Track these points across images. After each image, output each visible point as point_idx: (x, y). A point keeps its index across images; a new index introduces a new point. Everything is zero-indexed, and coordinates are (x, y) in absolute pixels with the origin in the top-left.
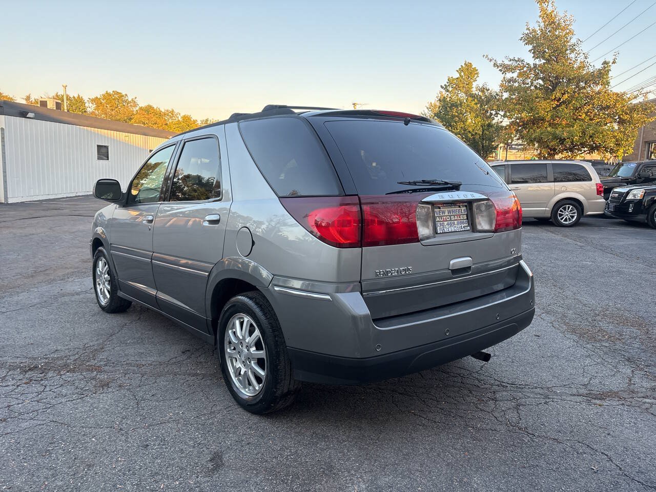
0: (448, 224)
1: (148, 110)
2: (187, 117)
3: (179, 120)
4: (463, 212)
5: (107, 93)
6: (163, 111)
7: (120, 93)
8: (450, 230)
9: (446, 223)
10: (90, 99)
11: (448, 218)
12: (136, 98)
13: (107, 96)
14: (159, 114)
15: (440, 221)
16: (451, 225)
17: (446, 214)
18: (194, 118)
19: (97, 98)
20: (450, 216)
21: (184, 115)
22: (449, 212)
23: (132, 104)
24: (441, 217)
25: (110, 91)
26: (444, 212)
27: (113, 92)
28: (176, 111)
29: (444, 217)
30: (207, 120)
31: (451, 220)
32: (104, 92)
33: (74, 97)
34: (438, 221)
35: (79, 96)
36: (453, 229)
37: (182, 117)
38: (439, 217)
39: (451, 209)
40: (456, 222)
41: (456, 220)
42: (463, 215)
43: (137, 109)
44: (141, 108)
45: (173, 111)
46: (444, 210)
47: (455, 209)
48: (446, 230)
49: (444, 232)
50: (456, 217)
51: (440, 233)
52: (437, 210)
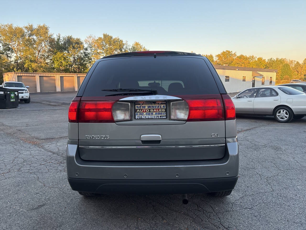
0: (147, 114)
1: (241, 57)
2: (260, 58)
3: (255, 60)
4: (162, 107)
5: (223, 52)
6: (248, 57)
7: (229, 51)
8: (147, 117)
9: (145, 113)
10: (216, 55)
11: (147, 111)
12: (236, 52)
13: (224, 53)
14: (246, 58)
15: (140, 112)
16: (149, 114)
17: (147, 108)
18: (264, 58)
19: (219, 54)
20: (150, 109)
21: (259, 57)
22: (149, 107)
23: (234, 55)
24: (141, 109)
25: (225, 51)
26: (145, 107)
27: (226, 51)
28: (254, 56)
29: (144, 110)
30: (271, 59)
31: (150, 112)
32: (222, 52)
33: (209, 55)
35: (211, 54)
36: (150, 117)
37: (257, 59)
38: (139, 109)
39: (151, 105)
40: (154, 113)
41: (155, 112)
42: (162, 109)
43: (236, 57)
44: (238, 57)
45: (253, 56)
46: (145, 105)
47: (155, 105)
48: (143, 117)
49: (142, 119)
50: (155, 110)
51: (138, 119)
52: (138, 106)
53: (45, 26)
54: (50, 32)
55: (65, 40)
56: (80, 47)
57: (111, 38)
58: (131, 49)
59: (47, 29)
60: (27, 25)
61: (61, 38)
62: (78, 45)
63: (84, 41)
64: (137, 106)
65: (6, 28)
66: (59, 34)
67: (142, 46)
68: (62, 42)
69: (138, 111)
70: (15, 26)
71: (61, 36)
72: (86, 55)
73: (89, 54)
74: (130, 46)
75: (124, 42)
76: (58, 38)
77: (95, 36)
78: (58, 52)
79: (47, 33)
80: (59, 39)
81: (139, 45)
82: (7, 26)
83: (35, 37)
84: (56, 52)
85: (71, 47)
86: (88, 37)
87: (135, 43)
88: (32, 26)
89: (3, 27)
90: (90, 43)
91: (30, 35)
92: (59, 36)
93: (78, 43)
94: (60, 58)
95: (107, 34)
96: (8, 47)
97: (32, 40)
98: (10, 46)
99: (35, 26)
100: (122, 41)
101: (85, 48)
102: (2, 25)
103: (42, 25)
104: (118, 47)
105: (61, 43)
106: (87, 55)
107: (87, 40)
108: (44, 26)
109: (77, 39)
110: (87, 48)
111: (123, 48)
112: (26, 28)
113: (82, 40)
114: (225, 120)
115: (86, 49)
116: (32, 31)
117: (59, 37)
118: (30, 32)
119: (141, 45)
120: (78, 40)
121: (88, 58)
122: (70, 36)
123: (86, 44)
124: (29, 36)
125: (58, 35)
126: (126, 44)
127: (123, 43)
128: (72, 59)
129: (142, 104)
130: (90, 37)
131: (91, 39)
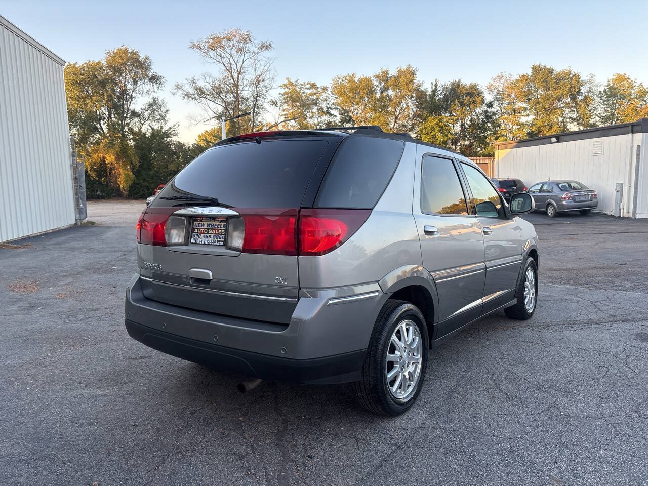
0: (204, 237)
4: (222, 226)
8: (203, 242)
9: (202, 235)
11: (206, 231)
16: (206, 237)
17: (205, 227)
20: (208, 229)
22: (208, 225)
24: (200, 229)
26: (203, 225)
29: (203, 230)
31: (208, 233)
34: (196, 233)
36: (206, 242)
38: (197, 229)
39: (210, 223)
40: (212, 236)
41: (213, 234)
42: (222, 230)
46: (204, 223)
47: (215, 223)
48: (199, 242)
49: (197, 244)
50: (214, 231)
51: (193, 243)
52: (197, 222)
53: (410, 69)
54: (418, 79)
55: (446, 92)
56: (474, 102)
57: (549, 72)
58: (602, 92)
59: (412, 74)
60: (378, 71)
61: (440, 88)
62: (470, 97)
63: (486, 88)
64: (196, 224)
65: (346, 83)
66: (436, 80)
67: (635, 82)
68: (439, 96)
69: (196, 231)
70: (359, 76)
71: (439, 84)
72: (488, 117)
73: (494, 114)
74: (600, 85)
75: (584, 78)
76: (433, 89)
77: (510, 74)
78: (429, 116)
79: (412, 81)
80: (434, 91)
81: (625, 82)
82: (346, 79)
83: (391, 92)
84: (426, 117)
85: (457, 102)
86: (495, 79)
87: (614, 77)
88: (387, 72)
89: (341, 80)
90: (498, 90)
91: (384, 89)
92: (436, 83)
93: (473, 93)
94: (433, 127)
95: (543, 65)
96: (348, 116)
97: (388, 98)
98: (350, 114)
99: (393, 72)
100: (578, 77)
101: (486, 101)
102: (339, 79)
103: (404, 68)
104: (564, 93)
105: (437, 98)
106: (490, 117)
107: (492, 85)
108: (408, 69)
109: (471, 85)
110: (491, 102)
111: (578, 92)
112: (378, 77)
113: (482, 85)
114: (299, 255)
115: (490, 105)
116: (386, 81)
117: (436, 86)
118: (383, 84)
119: (632, 78)
120: (473, 87)
121: (493, 122)
122: (457, 80)
123: (489, 93)
124: (381, 93)
125: (434, 83)
126: (590, 82)
127: (580, 80)
128: (458, 128)
129: (201, 221)
130: (499, 78)
131: (503, 80)
